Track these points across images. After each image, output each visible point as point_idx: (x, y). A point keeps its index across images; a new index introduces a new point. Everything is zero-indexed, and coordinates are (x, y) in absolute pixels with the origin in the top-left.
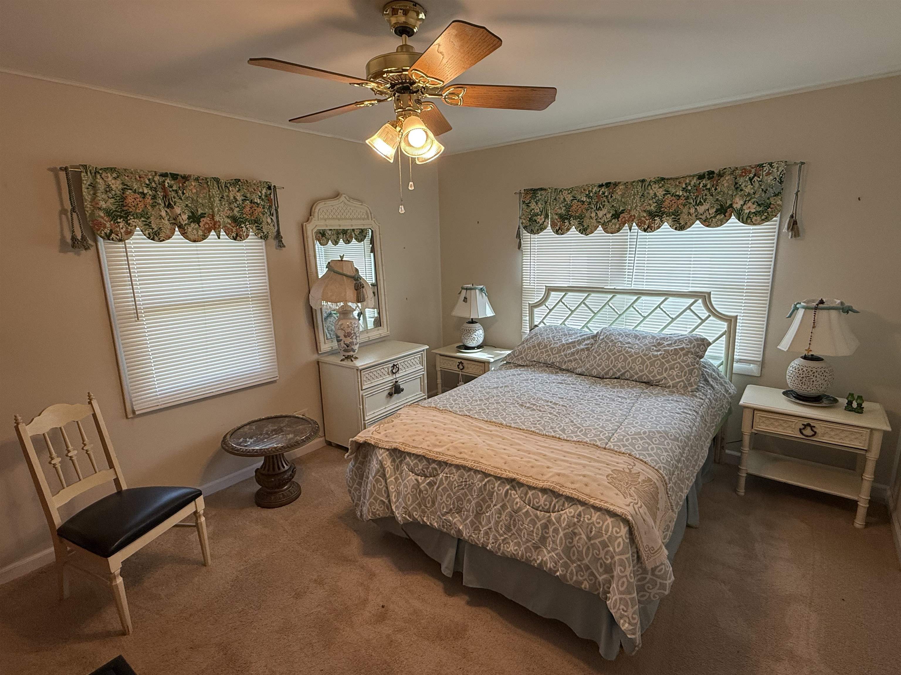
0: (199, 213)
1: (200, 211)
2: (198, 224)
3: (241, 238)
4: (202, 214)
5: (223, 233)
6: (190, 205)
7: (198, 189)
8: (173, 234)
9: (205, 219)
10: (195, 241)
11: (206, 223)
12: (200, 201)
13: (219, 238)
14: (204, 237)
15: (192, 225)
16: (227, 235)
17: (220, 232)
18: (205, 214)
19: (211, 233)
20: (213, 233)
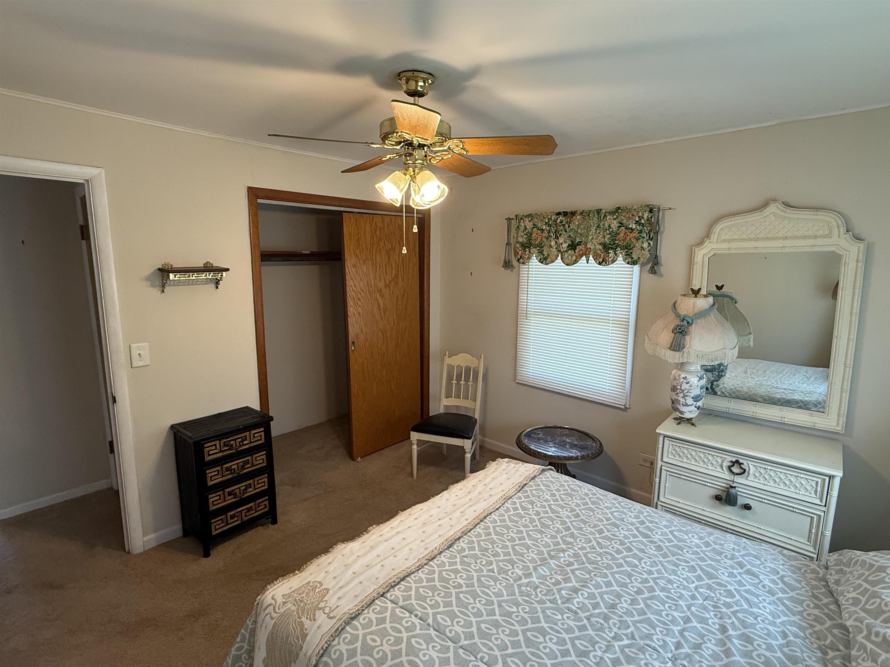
0: (577, 242)
1: (578, 240)
2: (574, 251)
3: (606, 263)
4: (579, 242)
5: (591, 258)
6: (572, 235)
7: (580, 222)
8: (556, 259)
9: (580, 247)
10: (567, 265)
11: (581, 250)
12: (579, 231)
13: (587, 263)
14: (576, 262)
15: (570, 252)
16: (595, 260)
17: (589, 257)
18: (582, 242)
19: (582, 258)
20: (584, 258)
